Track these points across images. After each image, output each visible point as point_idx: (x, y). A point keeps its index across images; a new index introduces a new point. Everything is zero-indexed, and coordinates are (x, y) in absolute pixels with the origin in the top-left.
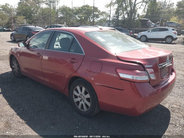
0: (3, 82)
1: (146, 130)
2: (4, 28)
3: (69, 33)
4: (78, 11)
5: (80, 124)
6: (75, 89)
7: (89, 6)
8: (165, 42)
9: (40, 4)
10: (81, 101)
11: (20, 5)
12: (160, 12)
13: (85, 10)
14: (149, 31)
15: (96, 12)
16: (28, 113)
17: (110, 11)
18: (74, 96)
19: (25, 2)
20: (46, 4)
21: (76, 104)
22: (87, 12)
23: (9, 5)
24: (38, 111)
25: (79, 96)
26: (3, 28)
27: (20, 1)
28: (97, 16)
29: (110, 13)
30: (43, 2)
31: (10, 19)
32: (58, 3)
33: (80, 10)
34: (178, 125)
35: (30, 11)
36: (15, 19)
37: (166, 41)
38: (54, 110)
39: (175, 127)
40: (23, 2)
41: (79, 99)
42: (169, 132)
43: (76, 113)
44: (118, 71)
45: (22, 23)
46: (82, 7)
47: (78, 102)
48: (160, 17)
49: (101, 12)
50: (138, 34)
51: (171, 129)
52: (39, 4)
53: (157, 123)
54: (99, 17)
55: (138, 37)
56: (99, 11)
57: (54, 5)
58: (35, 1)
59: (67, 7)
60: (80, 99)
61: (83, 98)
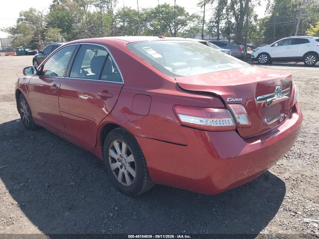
0: (3, 136)
1: (236, 221)
2: (27, 50)
3: (100, 45)
4: (150, 15)
5: (116, 208)
6: (111, 146)
7: (168, 6)
8: (302, 63)
9: (86, 6)
10: (121, 167)
11: (52, 9)
12: (297, 11)
13: (161, 13)
14: (273, 46)
15: (181, 15)
16: (31, 189)
17: (204, 12)
18: (110, 158)
19: (60, 3)
20: (96, 6)
21: (114, 173)
22: (165, 17)
23: (35, 11)
24: (48, 186)
25: (118, 159)
26: (25, 50)
27: (53, 2)
28: (184, 23)
29: (204, 15)
30: (91, 3)
31: (36, 34)
32: (116, 3)
33: (153, 13)
34: (300, 213)
35: (69, 19)
36: (45, 33)
37: (305, 63)
38: (77, 184)
39: (294, 216)
40: (58, 3)
41: (118, 164)
42: (280, 225)
43: (114, 190)
44: (178, 110)
45: (56, 39)
46: (156, 9)
47: (117, 170)
48: (297, 20)
49: (190, 15)
50: (254, 51)
51: (285, 220)
52: (84, 7)
53: (261, 209)
54: (187, 25)
55: (253, 56)
56: (188, 13)
57: (110, 7)
58: (77, 2)
59: (132, 9)
60: (120, 164)
61: (124, 162)
